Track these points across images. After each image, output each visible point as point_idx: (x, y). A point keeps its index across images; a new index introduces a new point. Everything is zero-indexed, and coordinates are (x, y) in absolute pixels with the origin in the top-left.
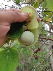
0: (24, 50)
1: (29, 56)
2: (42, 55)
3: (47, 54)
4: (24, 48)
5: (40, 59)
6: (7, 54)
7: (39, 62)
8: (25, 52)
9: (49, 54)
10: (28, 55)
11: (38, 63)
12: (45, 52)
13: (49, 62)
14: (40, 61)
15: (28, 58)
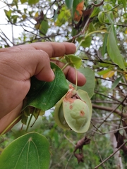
0: (52, 134)
1: (64, 148)
2: (95, 147)
3: (106, 144)
4: (52, 130)
5: (89, 158)
6: (27, 146)
7: (87, 163)
8: (53, 139)
9: (111, 143)
10: (61, 147)
11: (84, 166)
12: (101, 139)
13: (111, 164)
14: (89, 162)
15: (59, 153)
